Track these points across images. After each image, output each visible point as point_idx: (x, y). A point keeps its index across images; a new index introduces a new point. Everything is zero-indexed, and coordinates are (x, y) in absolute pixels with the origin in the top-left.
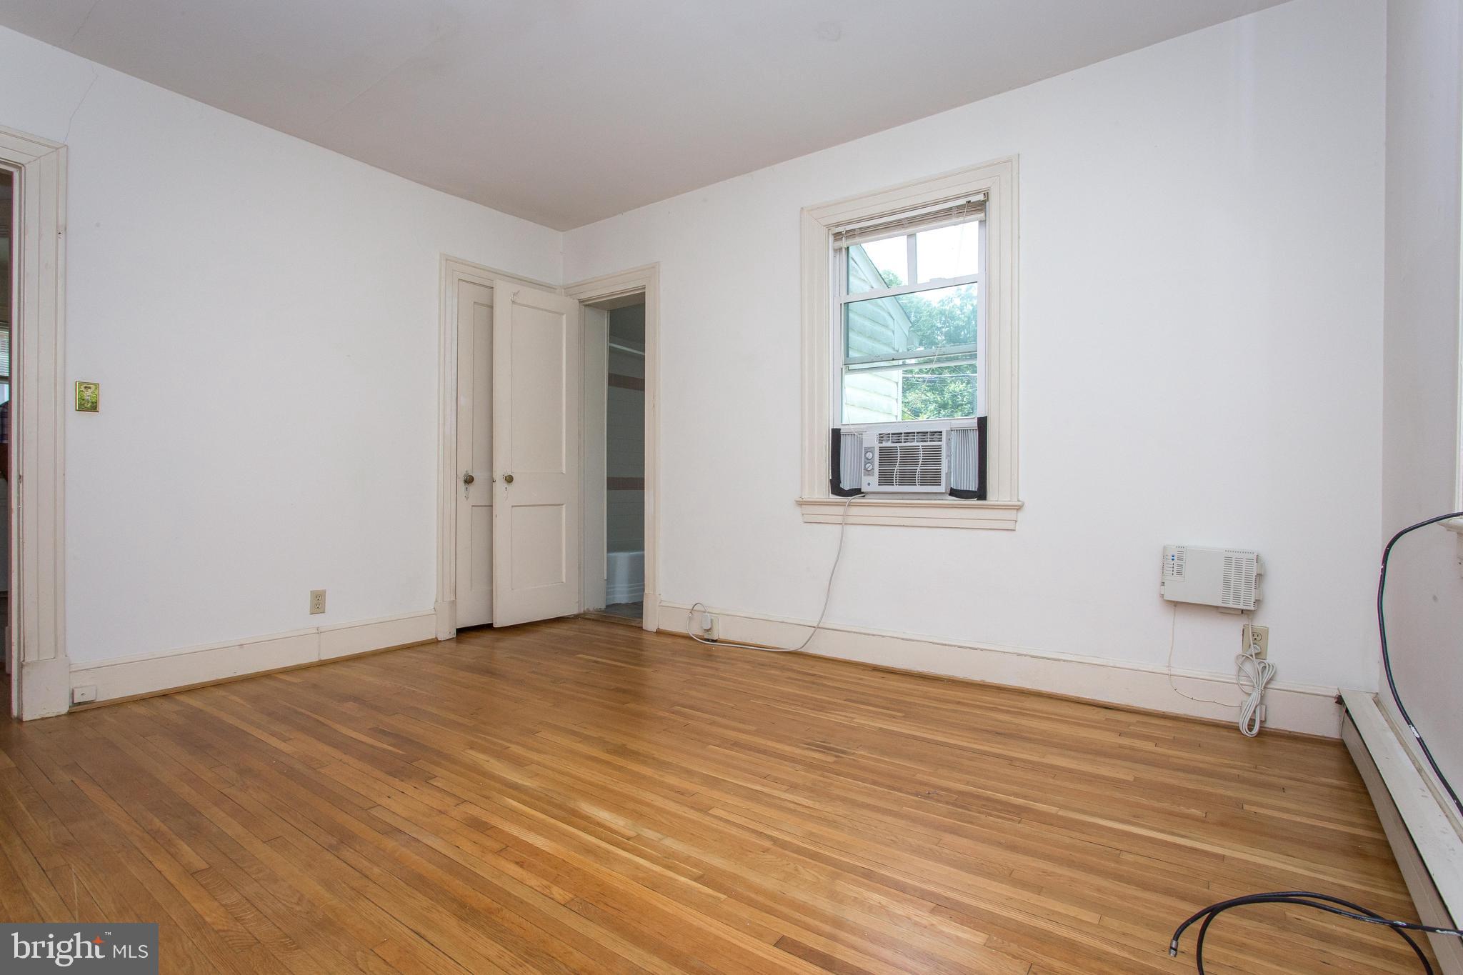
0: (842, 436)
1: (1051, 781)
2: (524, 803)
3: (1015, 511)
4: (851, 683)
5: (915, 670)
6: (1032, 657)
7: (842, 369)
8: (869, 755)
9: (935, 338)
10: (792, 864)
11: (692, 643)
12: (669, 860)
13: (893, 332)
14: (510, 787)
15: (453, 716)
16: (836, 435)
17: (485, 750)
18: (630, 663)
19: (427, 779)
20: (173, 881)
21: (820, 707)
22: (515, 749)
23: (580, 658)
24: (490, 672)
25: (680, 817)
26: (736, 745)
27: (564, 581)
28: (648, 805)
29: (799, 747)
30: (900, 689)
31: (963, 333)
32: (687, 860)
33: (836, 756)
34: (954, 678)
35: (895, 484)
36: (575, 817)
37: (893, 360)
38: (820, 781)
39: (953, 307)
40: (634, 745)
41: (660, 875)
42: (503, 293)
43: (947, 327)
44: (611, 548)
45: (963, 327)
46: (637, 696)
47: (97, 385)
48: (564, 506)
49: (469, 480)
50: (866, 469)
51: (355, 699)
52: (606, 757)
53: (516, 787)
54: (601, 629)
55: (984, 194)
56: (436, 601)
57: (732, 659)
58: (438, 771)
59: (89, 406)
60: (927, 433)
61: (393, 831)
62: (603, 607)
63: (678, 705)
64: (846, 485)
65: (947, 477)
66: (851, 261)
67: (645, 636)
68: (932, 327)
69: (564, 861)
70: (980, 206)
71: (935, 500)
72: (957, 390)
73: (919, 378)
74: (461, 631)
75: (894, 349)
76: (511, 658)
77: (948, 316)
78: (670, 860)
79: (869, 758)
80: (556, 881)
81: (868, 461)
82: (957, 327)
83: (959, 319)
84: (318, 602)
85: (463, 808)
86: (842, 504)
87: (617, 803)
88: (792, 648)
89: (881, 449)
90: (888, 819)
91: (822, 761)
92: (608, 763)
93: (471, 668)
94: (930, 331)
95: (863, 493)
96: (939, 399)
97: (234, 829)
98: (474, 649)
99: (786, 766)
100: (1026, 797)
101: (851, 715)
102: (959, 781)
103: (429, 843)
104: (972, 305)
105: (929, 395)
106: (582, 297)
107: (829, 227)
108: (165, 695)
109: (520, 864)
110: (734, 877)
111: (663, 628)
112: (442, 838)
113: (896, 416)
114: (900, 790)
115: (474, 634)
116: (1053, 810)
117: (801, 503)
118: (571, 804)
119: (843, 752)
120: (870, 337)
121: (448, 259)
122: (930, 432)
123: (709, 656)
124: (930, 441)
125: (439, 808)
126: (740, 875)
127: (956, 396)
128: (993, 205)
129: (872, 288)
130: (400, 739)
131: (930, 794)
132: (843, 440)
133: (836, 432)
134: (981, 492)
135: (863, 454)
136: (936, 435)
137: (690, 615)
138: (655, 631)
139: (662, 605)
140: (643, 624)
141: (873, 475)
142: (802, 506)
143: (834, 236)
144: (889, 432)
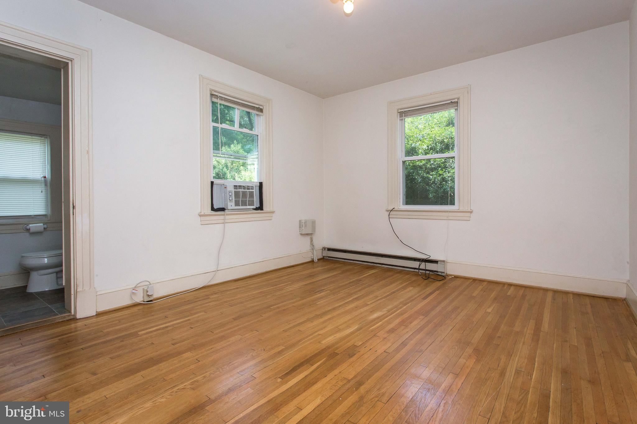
0: (214, 185)
3: (272, 213)
35: (240, 205)
50: (229, 200)
55: (263, 107)
60: (250, 186)
64: (217, 206)
70: (261, 110)
81: (230, 196)
89: (235, 192)
95: (229, 209)
107: (211, 90)
111: (101, 309)
124: (250, 189)
128: (266, 112)
132: (215, 187)
133: (212, 183)
134: (261, 208)
135: (228, 194)
136: (252, 188)
137: (134, 291)
138: (95, 314)
139: (98, 294)
140: (75, 315)
141: (233, 202)
142: (201, 217)
143: (212, 95)
144: (237, 185)
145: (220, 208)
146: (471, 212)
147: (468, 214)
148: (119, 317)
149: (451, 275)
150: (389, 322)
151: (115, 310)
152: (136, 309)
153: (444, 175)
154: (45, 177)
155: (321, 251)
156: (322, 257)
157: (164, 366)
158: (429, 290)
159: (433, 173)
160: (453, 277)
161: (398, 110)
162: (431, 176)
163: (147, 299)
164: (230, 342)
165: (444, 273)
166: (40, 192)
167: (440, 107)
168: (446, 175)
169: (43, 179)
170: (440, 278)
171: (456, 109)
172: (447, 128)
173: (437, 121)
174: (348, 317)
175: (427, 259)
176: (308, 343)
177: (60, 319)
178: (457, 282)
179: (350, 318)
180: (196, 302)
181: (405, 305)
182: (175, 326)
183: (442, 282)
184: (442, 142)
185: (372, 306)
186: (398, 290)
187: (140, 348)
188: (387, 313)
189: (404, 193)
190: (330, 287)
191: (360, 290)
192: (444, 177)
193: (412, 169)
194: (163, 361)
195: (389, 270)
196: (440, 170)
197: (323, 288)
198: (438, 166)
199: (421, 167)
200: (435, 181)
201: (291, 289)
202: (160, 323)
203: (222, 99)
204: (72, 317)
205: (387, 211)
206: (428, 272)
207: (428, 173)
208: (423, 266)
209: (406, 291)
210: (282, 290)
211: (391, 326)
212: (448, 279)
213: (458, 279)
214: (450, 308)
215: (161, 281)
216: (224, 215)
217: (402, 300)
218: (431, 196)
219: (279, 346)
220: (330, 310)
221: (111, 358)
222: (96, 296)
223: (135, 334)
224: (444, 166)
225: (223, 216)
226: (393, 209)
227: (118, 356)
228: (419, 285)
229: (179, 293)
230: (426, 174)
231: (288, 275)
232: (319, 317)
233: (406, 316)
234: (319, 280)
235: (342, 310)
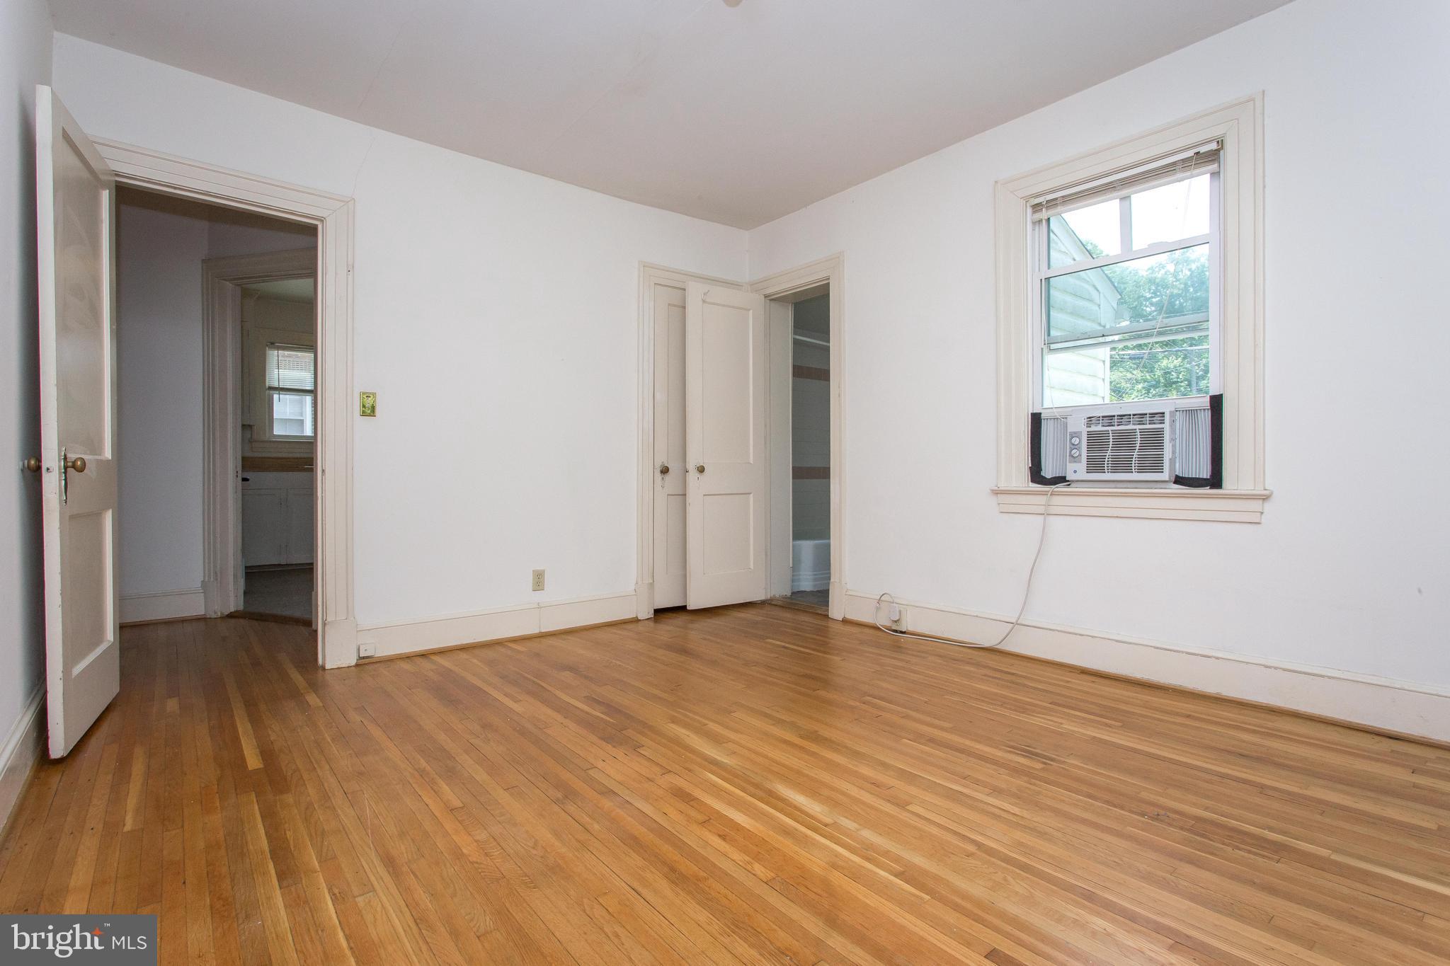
0: (1043, 423)
1: (1318, 817)
2: (724, 779)
3: (1261, 502)
4: (1059, 686)
5: (1134, 676)
6: (1285, 670)
7: (1042, 349)
8: (1082, 765)
9: (1143, 309)
10: (1000, 873)
11: (880, 633)
12: (867, 851)
13: (1099, 305)
14: (710, 763)
15: (657, 692)
16: (1036, 420)
17: (686, 726)
18: (818, 651)
19: (636, 747)
20: (437, 814)
21: (1022, 708)
22: (713, 726)
23: (770, 644)
24: (684, 651)
25: (876, 809)
26: (932, 741)
27: (752, 567)
28: (843, 794)
29: (1000, 749)
30: (1116, 696)
31: (1178, 302)
32: (886, 854)
33: (1045, 763)
34: (1182, 689)
35: (1106, 471)
36: (772, 798)
37: (1103, 336)
38: (1027, 788)
39: (1166, 274)
40: (825, 732)
41: (859, 865)
42: (695, 293)
43: (1158, 296)
44: (797, 536)
45: (1179, 296)
46: (826, 684)
47: (374, 394)
48: (752, 495)
49: (665, 471)
50: (1071, 456)
51: (571, 668)
52: (798, 741)
53: (714, 762)
54: (788, 615)
55: (1218, 142)
56: (637, 583)
57: (923, 652)
58: (643, 740)
59: (369, 411)
60: (1146, 414)
61: (610, 793)
62: (789, 594)
63: (869, 696)
64: (1048, 471)
65: (1170, 463)
66: (1051, 234)
67: (831, 624)
68: (1139, 297)
69: (763, 839)
70: (1214, 156)
71: (1155, 488)
72: (1171, 366)
73: (1124, 355)
74: (658, 612)
75: (1100, 324)
76: (705, 639)
77: (1157, 285)
78: (869, 852)
79: (1083, 768)
80: (757, 857)
81: (1074, 446)
82: (1172, 296)
83: (1173, 286)
84: (539, 581)
85: (669, 777)
86: (1044, 493)
87: (813, 789)
88: (987, 645)
89: (1089, 433)
90: (1109, 838)
91: (1028, 767)
92: (801, 748)
93: (669, 647)
94: (1136, 303)
95: (1068, 481)
96: (1148, 377)
97: (481, 776)
98: (670, 627)
99: (988, 768)
100: (1286, 833)
101: (1060, 720)
102: (1195, 805)
103: (640, 806)
104: (1190, 270)
105: (1135, 372)
106: (769, 291)
107: (1027, 199)
108: (424, 655)
109: (723, 837)
110: (937, 878)
111: (849, 617)
112: (652, 804)
113: (1103, 398)
114: (1122, 808)
115: (670, 615)
116: (1324, 852)
117: (996, 493)
118: (768, 785)
119: (1052, 760)
120: (1072, 313)
121: (645, 266)
122: (1150, 414)
123: (897, 648)
124: (1150, 424)
125: (648, 776)
126: (943, 877)
127: (1170, 373)
128: (1229, 154)
129: (1074, 260)
130: (611, 708)
131: (1159, 816)
133: (1036, 416)
134: (1213, 480)
137: (878, 605)
138: (842, 620)
139: (847, 593)
141: (1080, 462)
142: (999, 496)
145: (1055, 477)
229: (946, 640)
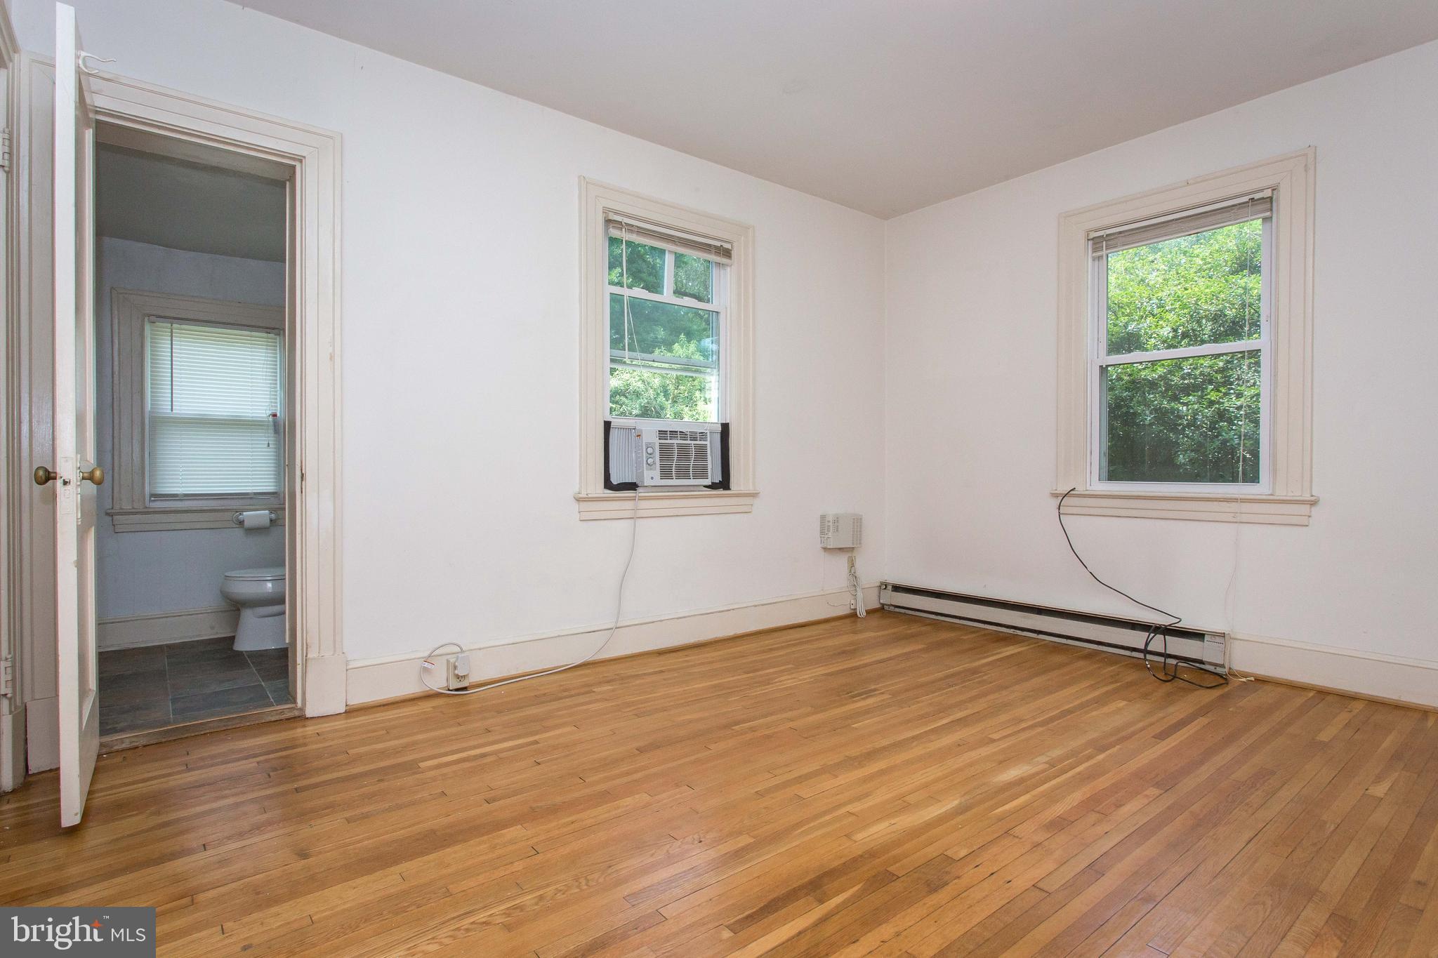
0: (611, 429)
16: (607, 428)
35: (673, 477)
50: (648, 464)
55: (731, 245)
64: (618, 479)
70: (726, 253)
81: (649, 456)
86: (630, 499)
89: (660, 445)
95: (646, 487)
107: (606, 211)
117: (579, 500)
124: (699, 440)
132: (613, 434)
133: (607, 425)
134: (724, 484)
135: (644, 450)
136: (703, 435)
137: (426, 665)
138: (344, 711)
139: (350, 667)
140: (302, 709)
141: (655, 470)
142: (581, 503)
143: (608, 222)
144: (666, 430)
145: (622, 483)
146: (1313, 503)
147: (1304, 509)
148: (389, 720)
149: (1245, 675)
150: (1052, 797)
151: (384, 705)
152: (427, 706)
153: (1223, 403)
154: (275, 415)
155: (876, 591)
156: (878, 606)
157: (455, 855)
158: (1178, 710)
159: (1190, 398)
160: (1252, 679)
161: (1088, 235)
162: (1185, 408)
163: (455, 684)
164: (619, 811)
165: (1223, 666)
166: (266, 446)
167: (1219, 216)
168: (1231, 403)
169: (271, 419)
170: (1211, 681)
171: (1265, 220)
172: (1233, 278)
173: (1201, 262)
174: (934, 772)
175: (1170, 625)
176: (819, 833)
177: (272, 716)
178: (1265, 696)
179: (940, 774)
180: (561, 698)
181: (1103, 749)
182: (501, 755)
183: (1216, 693)
184: (1217, 317)
185: (1004, 745)
186: (1082, 706)
187: (413, 803)
188: (1043, 771)
189: (1105, 449)
190: (892, 685)
191: (972, 699)
192: (1225, 410)
193: (1127, 389)
194: (457, 842)
195: (1057, 648)
196: (1212, 390)
197: (873, 687)
198: (1204, 381)
199: (1153, 385)
200: (1197, 419)
201: (790, 683)
202: (472, 743)
203: (630, 229)
204: (297, 713)
205: (1055, 495)
206: (1174, 662)
207: (1175, 398)
208: (1157, 643)
209: (1106, 709)
210: (769, 684)
211: (1059, 809)
212: (1236, 685)
213: (1268, 687)
214: (1242, 773)
215: (487, 646)
216: (633, 499)
217: (1092, 735)
218: (1181, 459)
219: (740, 833)
220: (884, 748)
221: (348, 820)
222: (347, 670)
223: (411, 767)
224: (1224, 379)
225: (632, 502)
226: (1072, 492)
227: (365, 816)
228: (1145, 696)
229: (528, 675)
230: (1169, 402)
231: (788, 646)
232: (856, 764)
233: (1103, 783)
234: (866, 665)
235: (917, 751)
